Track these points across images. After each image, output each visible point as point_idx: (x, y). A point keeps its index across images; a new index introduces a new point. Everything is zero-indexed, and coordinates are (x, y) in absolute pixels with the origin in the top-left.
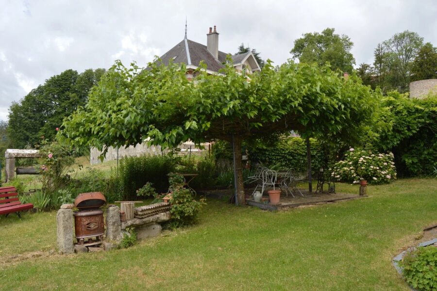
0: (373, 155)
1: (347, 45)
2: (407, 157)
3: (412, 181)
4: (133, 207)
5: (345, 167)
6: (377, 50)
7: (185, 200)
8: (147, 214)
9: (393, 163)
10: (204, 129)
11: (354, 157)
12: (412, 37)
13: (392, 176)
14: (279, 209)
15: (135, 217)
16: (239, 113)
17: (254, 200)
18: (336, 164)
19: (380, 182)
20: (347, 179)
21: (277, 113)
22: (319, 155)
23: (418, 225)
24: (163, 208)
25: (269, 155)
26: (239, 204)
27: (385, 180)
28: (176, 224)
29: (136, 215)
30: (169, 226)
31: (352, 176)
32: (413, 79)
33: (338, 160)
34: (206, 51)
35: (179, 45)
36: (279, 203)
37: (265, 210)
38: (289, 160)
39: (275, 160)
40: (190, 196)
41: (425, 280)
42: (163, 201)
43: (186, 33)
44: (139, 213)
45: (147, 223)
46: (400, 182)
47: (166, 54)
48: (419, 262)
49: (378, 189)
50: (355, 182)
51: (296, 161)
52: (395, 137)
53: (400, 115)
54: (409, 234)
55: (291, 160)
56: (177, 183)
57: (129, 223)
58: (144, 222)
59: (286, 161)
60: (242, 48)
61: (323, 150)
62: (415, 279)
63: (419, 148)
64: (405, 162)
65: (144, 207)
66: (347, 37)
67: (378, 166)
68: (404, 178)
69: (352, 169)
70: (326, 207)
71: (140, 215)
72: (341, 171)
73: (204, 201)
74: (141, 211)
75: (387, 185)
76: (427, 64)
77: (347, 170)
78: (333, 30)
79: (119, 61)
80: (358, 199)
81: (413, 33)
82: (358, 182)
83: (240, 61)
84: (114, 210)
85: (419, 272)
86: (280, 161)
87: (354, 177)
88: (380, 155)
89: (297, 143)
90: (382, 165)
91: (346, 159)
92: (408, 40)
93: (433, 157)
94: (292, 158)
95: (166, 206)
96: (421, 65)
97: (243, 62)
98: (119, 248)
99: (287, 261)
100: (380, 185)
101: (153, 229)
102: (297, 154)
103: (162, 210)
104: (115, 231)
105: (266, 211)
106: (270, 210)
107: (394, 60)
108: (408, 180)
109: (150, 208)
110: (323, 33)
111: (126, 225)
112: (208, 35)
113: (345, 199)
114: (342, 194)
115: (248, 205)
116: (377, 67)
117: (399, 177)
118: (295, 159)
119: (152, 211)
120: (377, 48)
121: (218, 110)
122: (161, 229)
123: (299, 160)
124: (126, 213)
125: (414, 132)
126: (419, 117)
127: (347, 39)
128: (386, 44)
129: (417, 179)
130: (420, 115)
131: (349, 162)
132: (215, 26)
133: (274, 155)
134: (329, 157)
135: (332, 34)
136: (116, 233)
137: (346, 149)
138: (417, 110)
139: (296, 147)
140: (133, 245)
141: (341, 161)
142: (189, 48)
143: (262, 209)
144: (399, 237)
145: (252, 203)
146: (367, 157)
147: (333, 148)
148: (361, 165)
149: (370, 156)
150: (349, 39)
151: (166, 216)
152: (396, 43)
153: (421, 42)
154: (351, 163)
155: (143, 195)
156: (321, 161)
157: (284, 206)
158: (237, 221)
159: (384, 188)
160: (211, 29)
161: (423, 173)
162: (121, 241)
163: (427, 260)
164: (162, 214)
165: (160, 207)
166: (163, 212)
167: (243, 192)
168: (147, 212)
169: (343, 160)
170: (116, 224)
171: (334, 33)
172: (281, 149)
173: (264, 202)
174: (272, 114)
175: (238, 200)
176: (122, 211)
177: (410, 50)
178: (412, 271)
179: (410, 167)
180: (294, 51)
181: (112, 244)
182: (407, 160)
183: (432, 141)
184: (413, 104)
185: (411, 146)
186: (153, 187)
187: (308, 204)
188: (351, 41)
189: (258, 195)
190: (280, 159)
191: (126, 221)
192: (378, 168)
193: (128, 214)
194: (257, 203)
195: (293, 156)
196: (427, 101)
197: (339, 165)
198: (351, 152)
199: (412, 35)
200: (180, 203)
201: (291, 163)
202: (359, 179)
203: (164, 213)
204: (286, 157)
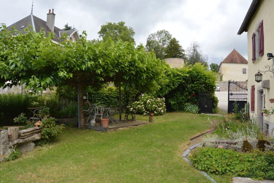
0: (155, 99)
1: (132, 33)
2: (172, 101)
3: (174, 114)
4: (18, 131)
5: (139, 105)
6: (148, 38)
7: (52, 125)
8: (27, 135)
9: (165, 104)
10: (68, 78)
11: (144, 99)
12: (166, 33)
13: (164, 111)
14: (108, 130)
15: (18, 138)
16: (91, 69)
17: (90, 125)
18: (133, 103)
19: (158, 114)
20: (140, 112)
21: (112, 71)
22: (123, 97)
23: (187, 137)
24: (36, 131)
25: (94, 96)
26: (81, 128)
27: (161, 113)
28: (44, 142)
29: (19, 136)
30: (40, 143)
31: (143, 111)
32: (166, 57)
33: (134, 101)
34: (45, 25)
35: (27, 18)
36: (108, 127)
37: (98, 131)
38: (106, 100)
39: (97, 100)
40: (55, 122)
41: (205, 165)
42: (35, 126)
43: (32, 11)
44: (22, 135)
45: (27, 142)
46: (167, 114)
47: (17, 23)
48: (200, 156)
49: (157, 118)
50: (144, 114)
51: (110, 101)
52: (167, 89)
53: (169, 76)
54: (184, 142)
55: (107, 100)
56: (45, 114)
57: (15, 142)
58: (25, 141)
59: (104, 101)
60: (66, 26)
61: (126, 95)
62: (200, 165)
63: (177, 95)
64: (170, 103)
65: (25, 131)
66: (132, 29)
67: (157, 105)
68: (169, 112)
69: (143, 107)
70: (135, 129)
71: (22, 136)
72: (137, 108)
73: (63, 126)
74: (22, 134)
75: (162, 116)
76: (173, 49)
77: (140, 107)
78: (124, 23)
79: (4, 25)
80: (149, 124)
81: (167, 31)
82: (146, 114)
83: (69, 35)
84: (4, 133)
85: (202, 161)
86: (100, 101)
87: (144, 111)
88: (158, 99)
89: (111, 90)
90: (159, 105)
91: (139, 101)
92: (164, 35)
93: (184, 101)
94: (107, 99)
95: (38, 129)
96: (170, 49)
97: (71, 36)
98: (8, 161)
99: (128, 161)
100: (158, 116)
101: (30, 146)
102: (110, 96)
103: (36, 132)
104: (5, 149)
105: (100, 132)
106: (102, 131)
107: (156, 45)
108: (171, 113)
109: (29, 131)
110: (118, 24)
111: (13, 144)
112: (47, 14)
113: (143, 124)
114: (140, 121)
115: (87, 128)
116: (147, 48)
117: (167, 111)
118: (109, 100)
119: (30, 133)
120: (148, 37)
121: (78, 66)
122: (35, 145)
123: (112, 100)
124: (12, 135)
125: (176, 86)
126: (179, 79)
127: (132, 30)
128: (152, 35)
129: (176, 113)
130: (179, 77)
131: (141, 102)
132: (53, 9)
133: (97, 97)
134: (129, 99)
135: (123, 25)
136: (5, 150)
137: (139, 94)
138: (178, 75)
139: (110, 92)
140: (18, 158)
141: (136, 102)
142: (34, 22)
143: (97, 131)
144: (180, 144)
145: (89, 127)
146: (151, 100)
147: (132, 94)
148: (148, 104)
149: (153, 100)
150: (133, 30)
151: (38, 136)
152: (158, 36)
153: (171, 37)
154: (142, 103)
155: (18, 122)
156: (124, 102)
157: (110, 129)
158: (84, 138)
159: (160, 117)
160: (50, 10)
161: (179, 109)
162: (9, 155)
163: (204, 155)
164: (36, 135)
165: (34, 130)
166: (36, 134)
167: (83, 120)
168: (27, 134)
169: (137, 101)
170: (5, 143)
171: (125, 25)
172: (102, 93)
173: (98, 127)
174: (109, 71)
175: (80, 125)
176: (10, 134)
177: (165, 41)
178: (198, 161)
179: (173, 106)
180: (100, 33)
181: (3, 158)
182: (171, 102)
183: (184, 92)
184: (176, 71)
185: (173, 94)
186: (26, 117)
187: (124, 127)
188: (134, 31)
189: (93, 122)
190: (101, 99)
191: (12, 141)
192: (157, 106)
193: (15, 136)
194: (93, 127)
195: (108, 98)
196: (182, 70)
197: (135, 104)
198: (142, 96)
199: (166, 32)
200: (48, 127)
201: (107, 102)
202: (147, 112)
203: (38, 135)
204: (104, 98)
